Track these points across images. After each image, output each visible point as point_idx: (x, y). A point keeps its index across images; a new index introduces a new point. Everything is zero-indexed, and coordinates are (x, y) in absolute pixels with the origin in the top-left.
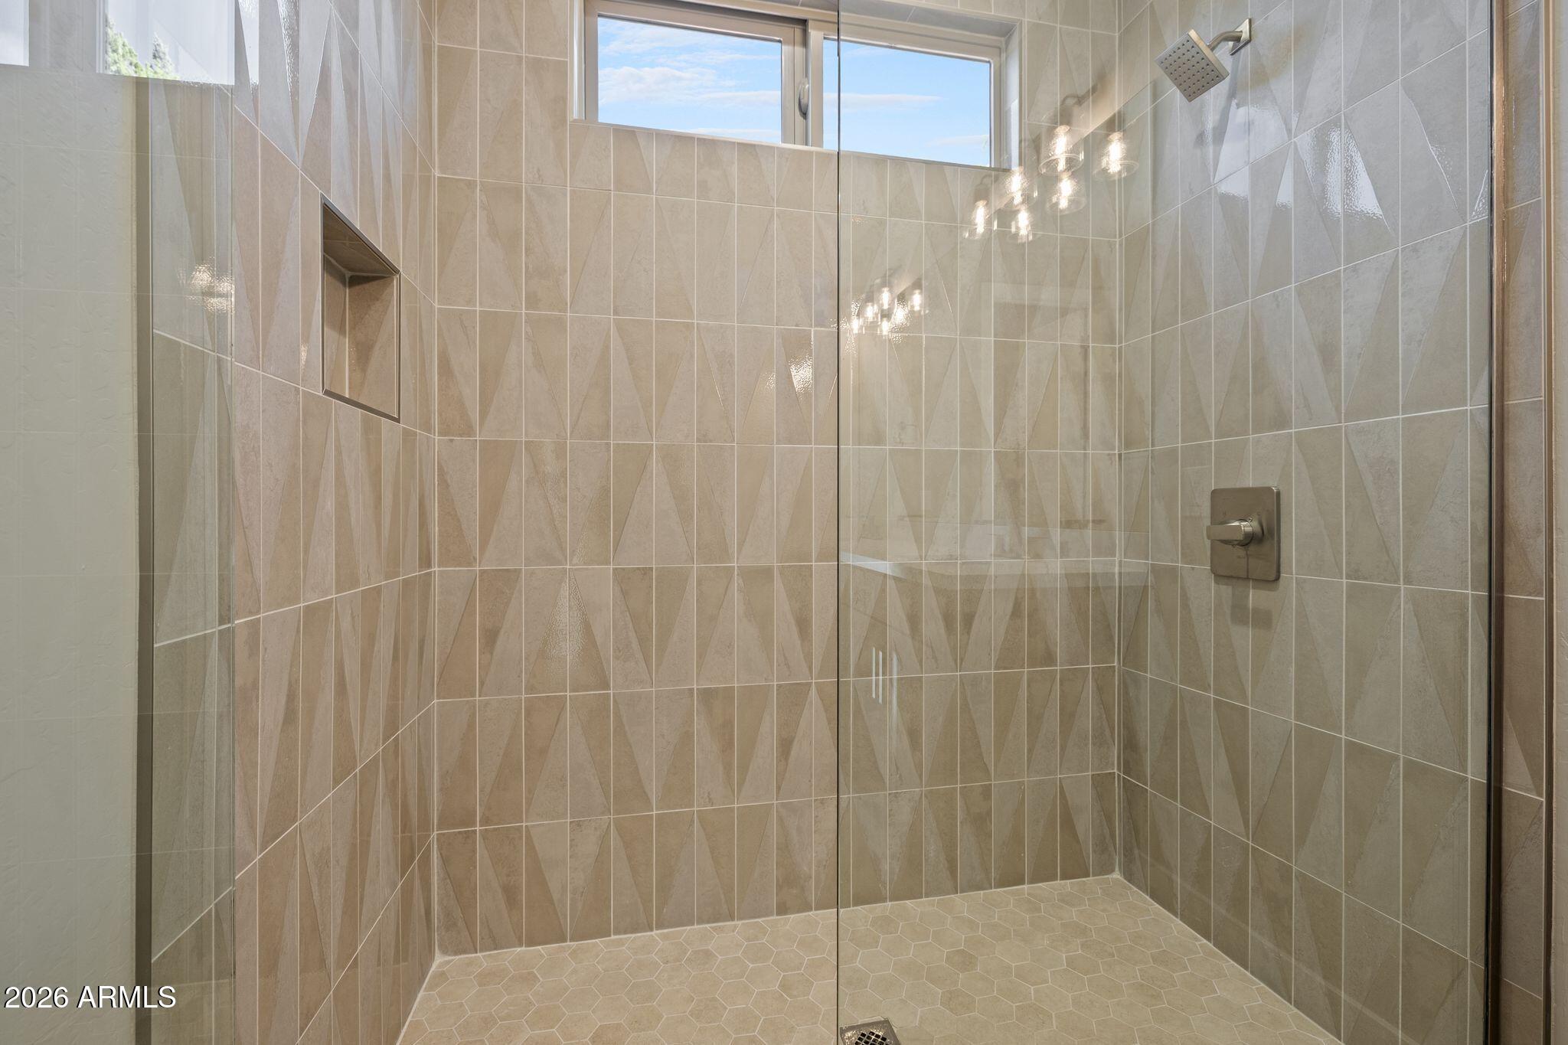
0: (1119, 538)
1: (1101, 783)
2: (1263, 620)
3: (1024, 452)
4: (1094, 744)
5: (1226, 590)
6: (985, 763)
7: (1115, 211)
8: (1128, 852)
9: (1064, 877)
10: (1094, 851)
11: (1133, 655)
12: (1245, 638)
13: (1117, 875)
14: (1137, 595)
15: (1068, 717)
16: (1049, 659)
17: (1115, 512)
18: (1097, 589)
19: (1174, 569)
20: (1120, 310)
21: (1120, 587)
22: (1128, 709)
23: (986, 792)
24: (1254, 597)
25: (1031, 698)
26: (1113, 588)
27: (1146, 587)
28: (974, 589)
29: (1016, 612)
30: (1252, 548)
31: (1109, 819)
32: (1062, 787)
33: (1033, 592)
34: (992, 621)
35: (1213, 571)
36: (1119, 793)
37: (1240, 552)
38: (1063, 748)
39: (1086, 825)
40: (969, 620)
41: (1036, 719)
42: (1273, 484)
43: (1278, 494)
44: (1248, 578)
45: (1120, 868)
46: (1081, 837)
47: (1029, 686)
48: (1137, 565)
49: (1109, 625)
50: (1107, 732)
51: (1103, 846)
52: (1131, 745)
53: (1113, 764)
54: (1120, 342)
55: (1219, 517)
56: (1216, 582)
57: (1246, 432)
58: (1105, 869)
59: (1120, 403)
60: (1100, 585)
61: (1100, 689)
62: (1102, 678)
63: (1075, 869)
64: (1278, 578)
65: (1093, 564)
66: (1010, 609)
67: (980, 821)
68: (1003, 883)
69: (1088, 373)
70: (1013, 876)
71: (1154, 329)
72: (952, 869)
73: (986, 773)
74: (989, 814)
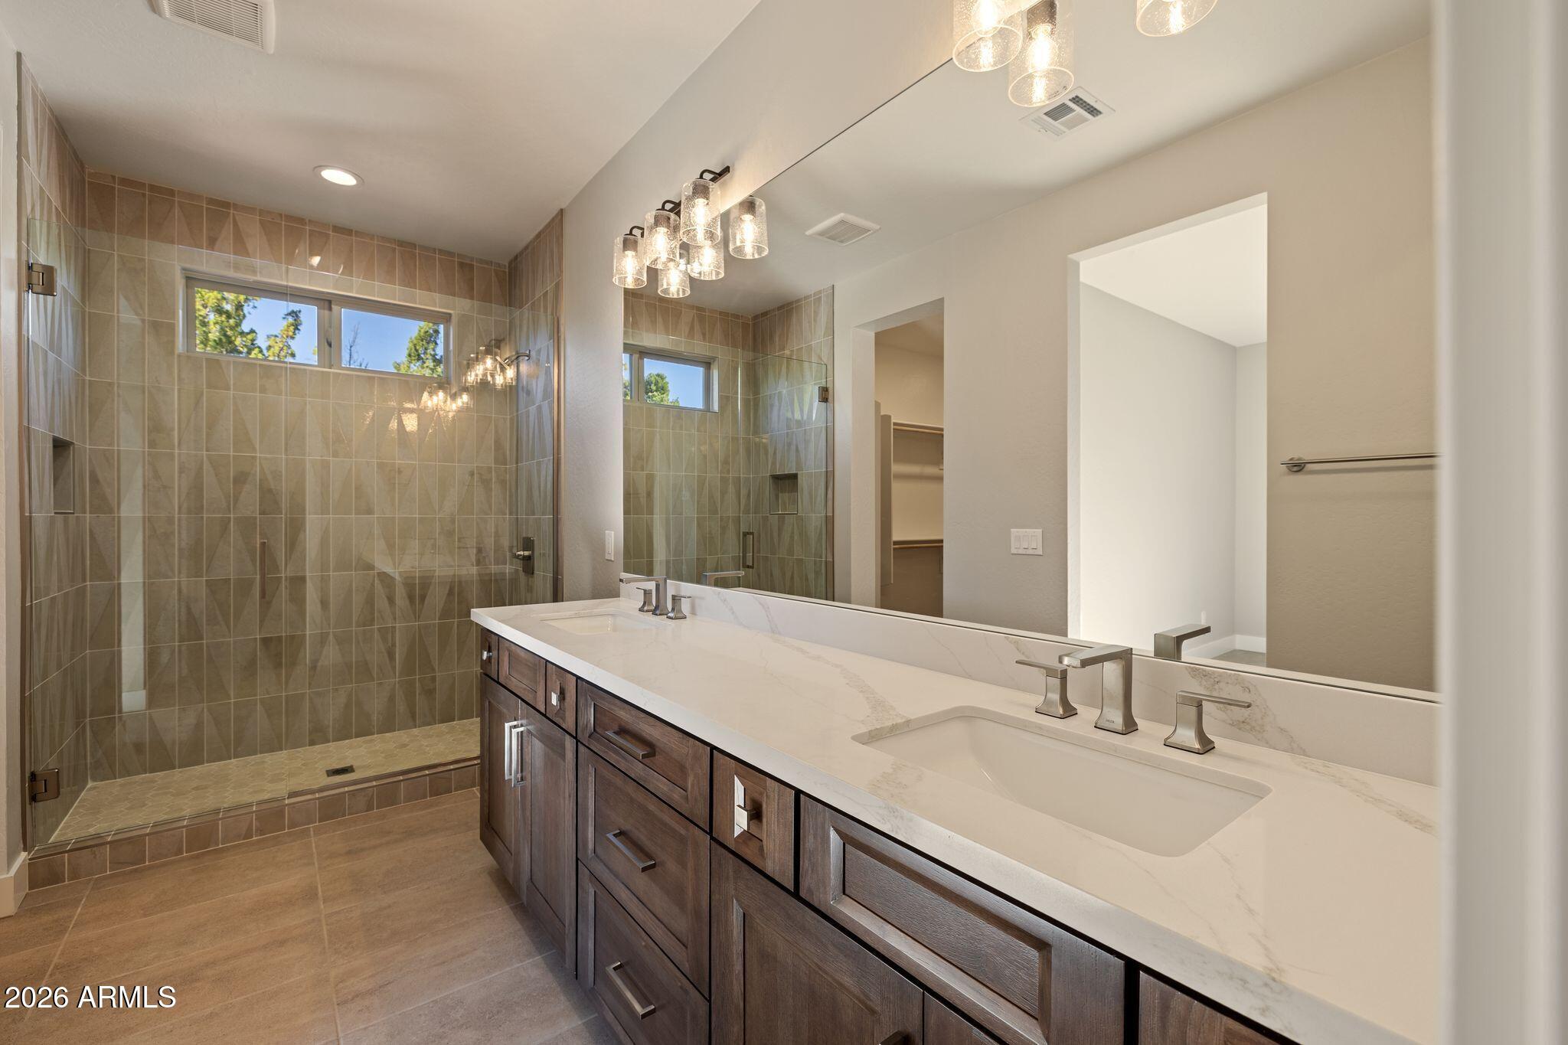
0: (508, 556)
2: (531, 589)
3: (456, 517)
6: (432, 666)
7: (507, 403)
14: (512, 583)
17: (507, 545)
18: (496, 580)
19: (518, 570)
20: (509, 450)
23: (434, 679)
24: (531, 581)
28: (426, 582)
29: (451, 593)
30: (528, 562)
33: (460, 582)
34: (437, 597)
37: (525, 563)
40: (423, 598)
42: (532, 536)
43: (534, 538)
44: (529, 573)
47: (457, 628)
54: (509, 465)
55: (518, 549)
56: (525, 575)
57: (529, 515)
59: (508, 494)
60: (497, 578)
64: (533, 573)
65: (494, 569)
66: (447, 592)
67: (430, 693)
68: (442, 721)
69: (491, 479)
70: (447, 718)
71: (517, 463)
72: (413, 716)
73: (433, 670)
74: (435, 689)
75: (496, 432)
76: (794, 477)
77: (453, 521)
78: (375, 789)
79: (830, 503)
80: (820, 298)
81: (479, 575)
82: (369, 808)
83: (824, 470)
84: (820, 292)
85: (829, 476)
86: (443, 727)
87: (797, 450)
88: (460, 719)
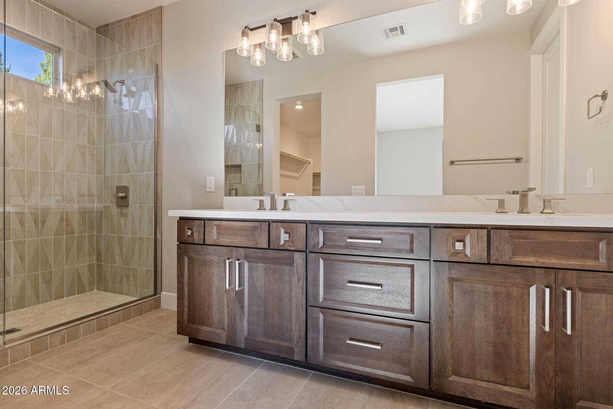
0: (96, 199)
1: (90, 267)
2: (126, 215)
3: (64, 173)
4: (88, 256)
5: (119, 210)
6: (50, 264)
7: (95, 109)
8: (98, 283)
9: (78, 294)
10: (88, 285)
11: (99, 230)
12: (122, 220)
13: (95, 290)
14: (100, 214)
15: (79, 249)
16: (73, 233)
17: (95, 192)
18: (89, 212)
19: (109, 206)
20: (96, 137)
21: (96, 211)
22: (98, 245)
23: (51, 273)
24: (124, 210)
25: (66, 245)
26: (93, 212)
27: (102, 211)
28: (46, 212)
29: (61, 219)
30: (124, 200)
31: (93, 276)
32: (77, 268)
33: (67, 213)
34: (53, 222)
35: (117, 205)
36: (96, 268)
37: (121, 200)
38: (77, 258)
39: (85, 279)
40: (43, 223)
41: (68, 250)
42: (127, 185)
43: (128, 187)
44: (123, 206)
45: (96, 289)
46: (84, 282)
47: (66, 241)
48: (101, 206)
49: (93, 223)
50: (92, 253)
51: (91, 283)
52: (99, 254)
53: (94, 260)
54: (96, 145)
55: (118, 192)
56: (117, 208)
57: (123, 173)
58: (92, 289)
59: (96, 162)
60: (90, 211)
61: (90, 240)
62: (90, 238)
63: (82, 290)
64: (128, 206)
65: (88, 205)
66: (59, 219)
67: (48, 282)
68: (56, 299)
69: (86, 153)
70: (60, 296)
71: (105, 144)
72: (38, 297)
73: (51, 267)
74: (51, 279)
75: (89, 125)
76: (240, 166)
77: (63, 176)
78: (66, 330)
79: (261, 178)
80: (255, 84)
81: (79, 209)
82: (63, 342)
83: (257, 163)
84: (255, 81)
85: (260, 166)
86: (59, 301)
87: (241, 153)
88: (67, 296)
